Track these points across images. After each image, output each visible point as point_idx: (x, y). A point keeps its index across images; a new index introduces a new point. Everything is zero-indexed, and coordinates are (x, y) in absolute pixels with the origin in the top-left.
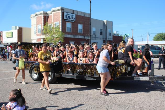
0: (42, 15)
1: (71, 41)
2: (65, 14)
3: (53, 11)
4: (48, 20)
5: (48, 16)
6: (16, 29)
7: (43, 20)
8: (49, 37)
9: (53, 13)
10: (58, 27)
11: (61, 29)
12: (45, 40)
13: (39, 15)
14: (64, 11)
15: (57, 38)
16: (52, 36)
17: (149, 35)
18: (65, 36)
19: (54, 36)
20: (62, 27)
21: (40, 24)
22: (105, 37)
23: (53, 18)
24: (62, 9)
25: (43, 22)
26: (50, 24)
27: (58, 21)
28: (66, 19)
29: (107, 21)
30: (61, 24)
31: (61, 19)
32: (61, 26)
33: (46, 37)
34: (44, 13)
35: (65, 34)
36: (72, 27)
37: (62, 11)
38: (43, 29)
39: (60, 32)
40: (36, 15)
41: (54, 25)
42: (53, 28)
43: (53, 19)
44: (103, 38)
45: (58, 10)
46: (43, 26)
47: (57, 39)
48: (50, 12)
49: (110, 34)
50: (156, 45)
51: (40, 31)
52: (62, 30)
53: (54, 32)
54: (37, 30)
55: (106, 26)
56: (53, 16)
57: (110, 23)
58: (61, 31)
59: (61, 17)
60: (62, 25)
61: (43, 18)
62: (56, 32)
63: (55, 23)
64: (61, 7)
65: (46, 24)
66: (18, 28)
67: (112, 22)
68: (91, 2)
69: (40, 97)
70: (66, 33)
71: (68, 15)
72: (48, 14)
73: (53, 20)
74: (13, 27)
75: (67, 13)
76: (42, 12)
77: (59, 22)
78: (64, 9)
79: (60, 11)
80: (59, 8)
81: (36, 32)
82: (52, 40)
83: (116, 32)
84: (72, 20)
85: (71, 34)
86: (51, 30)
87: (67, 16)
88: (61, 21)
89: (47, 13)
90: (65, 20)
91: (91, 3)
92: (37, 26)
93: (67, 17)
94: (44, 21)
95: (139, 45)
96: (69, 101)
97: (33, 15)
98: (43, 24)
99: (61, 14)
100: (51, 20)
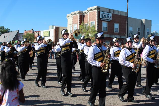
0: (78, 15)
1: (107, 41)
2: (101, 13)
3: (89, 11)
4: (84, 20)
5: (84, 15)
6: (52, 28)
7: (78, 19)
9: (89, 12)
10: (94, 26)
11: (96, 28)
13: (75, 15)
14: (100, 10)
15: (92, 37)
16: (88, 35)
20: (98, 27)
21: (75, 23)
23: (89, 17)
24: (98, 8)
25: (78, 21)
26: (86, 24)
28: (102, 18)
29: (145, 20)
30: (96, 23)
31: (97, 18)
32: (96, 26)
34: (79, 13)
36: (108, 26)
37: (99, 10)
38: (78, 28)
40: (72, 15)
41: (90, 24)
42: (88, 27)
43: (89, 18)
45: (94, 9)
46: (78, 26)
48: (86, 11)
49: (148, 33)
52: (98, 29)
53: (89, 31)
54: (73, 30)
55: (144, 26)
56: (89, 15)
57: (149, 22)
58: (96, 30)
59: (97, 16)
60: (98, 24)
61: (79, 17)
62: (92, 32)
63: (91, 22)
65: (82, 24)
66: (54, 28)
67: (151, 21)
71: (104, 15)
73: (89, 20)
74: (50, 27)
75: (103, 12)
76: (78, 11)
77: (94, 21)
78: (100, 8)
79: (96, 10)
80: (96, 7)
83: (155, 31)
84: (109, 19)
85: (107, 33)
86: (87, 29)
88: (97, 21)
89: (83, 13)
90: (101, 19)
91: (128, 1)
92: (73, 26)
93: (103, 16)
94: (80, 20)
97: (70, 15)
98: (78, 23)
99: (97, 13)
100: (87, 19)
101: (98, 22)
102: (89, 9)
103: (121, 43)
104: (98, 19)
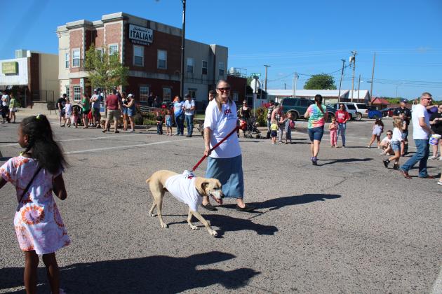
0: (83, 29)
1: (142, 85)
2: (132, 28)
3: (105, 21)
4: (96, 40)
5: (96, 31)
7: (83, 38)
8: (96, 75)
9: (105, 25)
10: (116, 55)
11: (121, 58)
12: (89, 82)
13: (75, 28)
14: (129, 22)
15: (113, 77)
16: (104, 73)
17: (298, 77)
18: (131, 74)
19: (107, 72)
20: (124, 56)
21: (78, 47)
22: (212, 79)
23: (105, 35)
24: (125, 18)
25: (83, 43)
26: (100, 49)
27: (117, 41)
28: (132, 37)
29: (217, 47)
30: (121, 48)
31: (122, 38)
32: (121, 53)
33: (90, 74)
34: (85, 25)
35: (130, 70)
36: (145, 56)
37: (125, 21)
38: (83, 57)
39: (120, 65)
40: (69, 28)
41: (107, 49)
42: (105, 56)
43: (106, 38)
44: (208, 80)
45: (116, 19)
46: (83, 52)
47: (114, 79)
48: (100, 22)
49: (222, 72)
50: (310, 97)
51: (77, 62)
52: (124, 61)
53: (107, 64)
54: (70, 60)
55: (215, 57)
56: (105, 30)
57: (223, 51)
58: (121, 62)
59: (122, 33)
60: (124, 51)
61: (83, 34)
62: (112, 65)
63: (109, 45)
64: (123, 14)
65: (91, 48)
66: (29, 55)
67: (227, 48)
68: (184, 4)
69: (78, 197)
70: (133, 68)
71: (137, 31)
72: (95, 28)
73: (105, 40)
74: (19, 51)
75: (134, 26)
76: (82, 22)
77: (117, 44)
78: (129, 17)
79: (121, 22)
80: (119, 15)
81: (69, 63)
82: (103, 81)
83: (235, 69)
84: (146, 40)
85: (142, 69)
86: (102, 60)
87: (135, 32)
88: (121, 43)
89: (92, 25)
90: (131, 39)
91: (184, 7)
92: (71, 52)
93: (136, 34)
94: (86, 41)
95: (279, 97)
96: (138, 205)
97: (63, 28)
98: (83, 48)
99: (122, 28)
100: (102, 39)
101: (124, 46)
102: (105, 17)
103: (171, 89)
104: (124, 41)
